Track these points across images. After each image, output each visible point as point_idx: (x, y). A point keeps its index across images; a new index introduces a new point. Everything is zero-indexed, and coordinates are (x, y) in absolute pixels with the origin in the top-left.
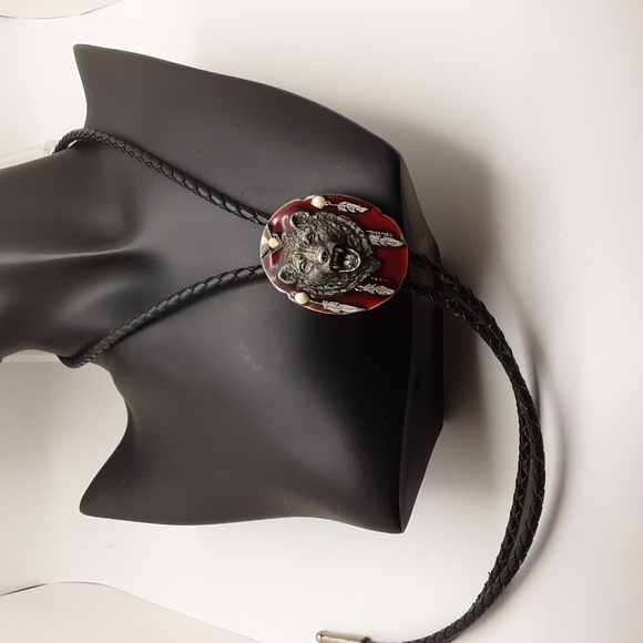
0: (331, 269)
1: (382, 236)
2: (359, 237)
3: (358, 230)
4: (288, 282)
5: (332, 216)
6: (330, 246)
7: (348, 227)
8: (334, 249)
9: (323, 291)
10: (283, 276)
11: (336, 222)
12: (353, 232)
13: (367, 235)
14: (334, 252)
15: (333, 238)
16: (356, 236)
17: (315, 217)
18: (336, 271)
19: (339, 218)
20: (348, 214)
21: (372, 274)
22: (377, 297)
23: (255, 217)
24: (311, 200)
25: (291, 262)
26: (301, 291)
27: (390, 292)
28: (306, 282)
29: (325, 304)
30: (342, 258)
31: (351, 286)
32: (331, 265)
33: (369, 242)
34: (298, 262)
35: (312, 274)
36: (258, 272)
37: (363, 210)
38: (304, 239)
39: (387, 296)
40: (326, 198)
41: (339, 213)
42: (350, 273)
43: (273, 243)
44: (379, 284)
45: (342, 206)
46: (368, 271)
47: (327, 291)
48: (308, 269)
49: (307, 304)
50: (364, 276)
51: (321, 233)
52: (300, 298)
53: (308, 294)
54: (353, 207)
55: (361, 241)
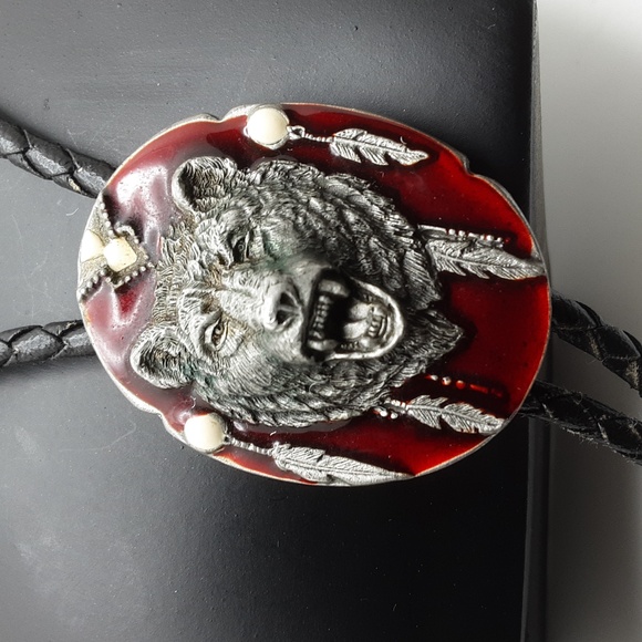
0: (306, 351)
1: (471, 245)
2: (397, 245)
3: (393, 222)
4: (163, 382)
5: (309, 173)
6: (305, 272)
7: (362, 211)
8: (316, 285)
9: (274, 415)
10: (148, 361)
11: (322, 193)
12: (377, 228)
13: (421, 238)
14: (316, 293)
15: (313, 247)
16: (388, 242)
17: (255, 176)
18: (320, 356)
19: (335, 183)
20: (361, 170)
21: (434, 366)
22: (445, 437)
23: (71, 172)
24: (243, 119)
25: (171, 319)
26: (203, 409)
27: (490, 424)
28: (221, 385)
29: (280, 454)
30: (340, 314)
31: (365, 401)
32: (305, 337)
33: (428, 262)
34: (194, 321)
35: (241, 363)
36: (74, 340)
37: (409, 157)
38: (217, 246)
39: (477, 436)
40: (293, 116)
41: (331, 165)
42: (363, 364)
43: (121, 255)
44: (454, 396)
45: (342, 144)
46: (424, 354)
47: (286, 413)
48: (228, 345)
49: (226, 450)
50: (410, 372)
51: (274, 230)
52: (201, 433)
53: (227, 420)
54: (378, 148)
55: (401, 258)
